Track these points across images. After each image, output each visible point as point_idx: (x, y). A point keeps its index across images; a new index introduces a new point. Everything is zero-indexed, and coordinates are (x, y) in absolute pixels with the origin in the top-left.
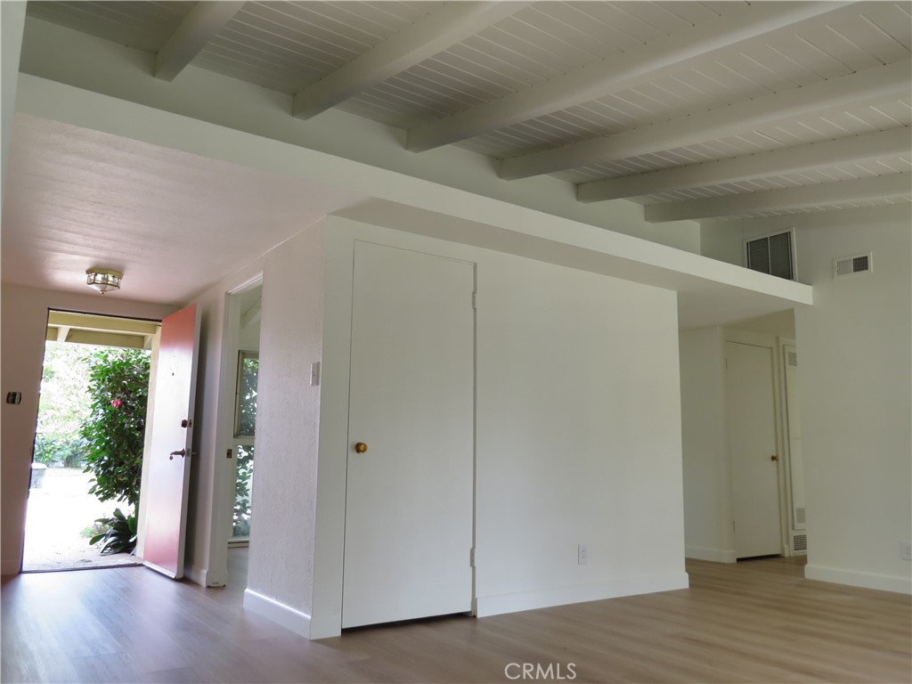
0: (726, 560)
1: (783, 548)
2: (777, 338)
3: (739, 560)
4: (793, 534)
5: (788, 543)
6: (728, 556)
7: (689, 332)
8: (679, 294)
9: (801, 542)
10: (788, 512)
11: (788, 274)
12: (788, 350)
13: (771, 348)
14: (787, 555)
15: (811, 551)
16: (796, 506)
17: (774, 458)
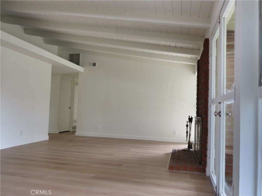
0: (56, 133)
1: (70, 129)
2: (73, 79)
3: (60, 133)
4: (72, 126)
5: (71, 128)
6: (57, 132)
7: (54, 74)
8: (52, 66)
9: (74, 128)
10: (72, 120)
11: (78, 64)
12: (75, 81)
13: (72, 81)
14: (70, 131)
15: (77, 130)
16: (73, 119)
17: (70, 108)
